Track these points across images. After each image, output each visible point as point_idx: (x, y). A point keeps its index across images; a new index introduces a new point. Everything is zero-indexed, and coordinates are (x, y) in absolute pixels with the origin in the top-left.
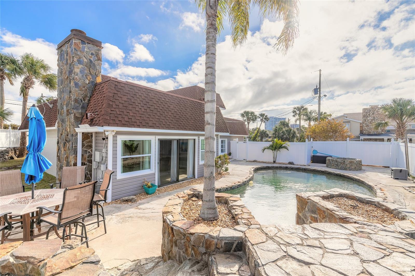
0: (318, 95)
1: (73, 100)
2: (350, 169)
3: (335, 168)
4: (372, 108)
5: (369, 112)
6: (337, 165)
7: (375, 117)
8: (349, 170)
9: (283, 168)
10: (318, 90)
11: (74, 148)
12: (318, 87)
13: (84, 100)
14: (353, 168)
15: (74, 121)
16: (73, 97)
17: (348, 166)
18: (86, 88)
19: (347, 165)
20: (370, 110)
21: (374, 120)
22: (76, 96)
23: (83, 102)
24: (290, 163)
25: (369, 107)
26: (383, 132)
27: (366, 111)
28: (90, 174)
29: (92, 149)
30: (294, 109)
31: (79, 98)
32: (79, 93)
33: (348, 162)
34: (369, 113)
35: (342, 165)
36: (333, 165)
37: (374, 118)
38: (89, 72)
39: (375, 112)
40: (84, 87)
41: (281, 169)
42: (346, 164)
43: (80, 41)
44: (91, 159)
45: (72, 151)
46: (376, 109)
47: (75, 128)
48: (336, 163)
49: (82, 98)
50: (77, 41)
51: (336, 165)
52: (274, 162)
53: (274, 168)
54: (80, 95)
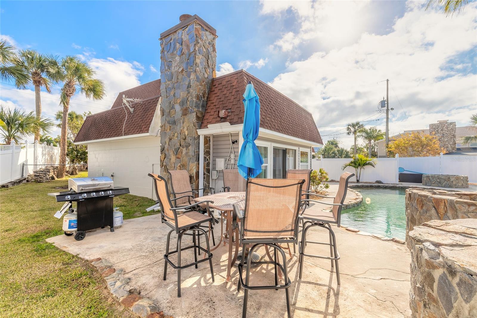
0: (386, 108)
1: (195, 96)
2: (457, 186)
3: (438, 185)
4: (441, 124)
5: (438, 128)
6: (440, 182)
7: (445, 134)
8: (456, 188)
9: (374, 187)
10: (386, 102)
11: (196, 153)
12: (385, 99)
13: (204, 98)
14: (460, 185)
15: (196, 121)
16: (195, 93)
17: (454, 183)
18: (205, 83)
19: (452, 182)
20: (438, 126)
21: (444, 137)
22: (198, 92)
23: (203, 99)
24: (378, 182)
25: (437, 122)
26: (454, 151)
27: (434, 127)
28: (208, 186)
29: (210, 156)
30: (349, 125)
31: (199, 94)
32: (200, 88)
33: (454, 178)
34: (437, 130)
35: (446, 182)
36: (433, 183)
37: (443, 135)
38: (207, 64)
39: (444, 128)
40: (204, 82)
41: (373, 188)
42: (451, 180)
43: (200, 27)
44: (209, 168)
45: (194, 158)
46: (446, 125)
47: (197, 130)
48: (438, 180)
49: (202, 95)
50: (198, 27)
51: (438, 182)
52: (358, 181)
53: (364, 187)
54: (200, 91)
